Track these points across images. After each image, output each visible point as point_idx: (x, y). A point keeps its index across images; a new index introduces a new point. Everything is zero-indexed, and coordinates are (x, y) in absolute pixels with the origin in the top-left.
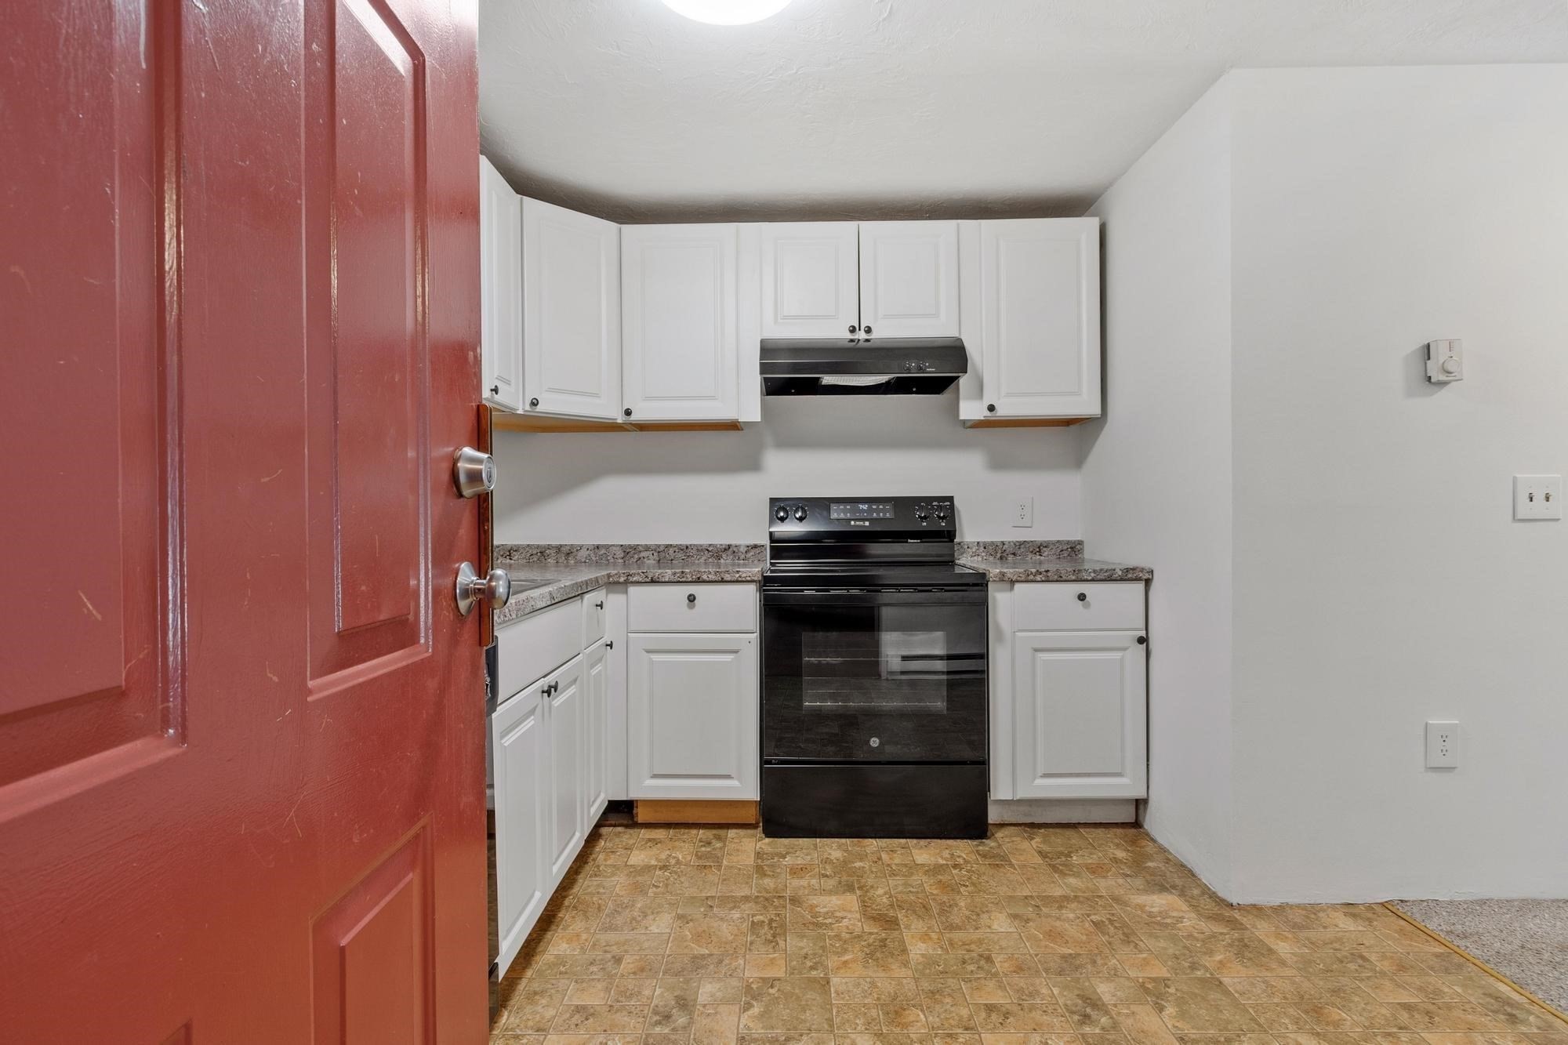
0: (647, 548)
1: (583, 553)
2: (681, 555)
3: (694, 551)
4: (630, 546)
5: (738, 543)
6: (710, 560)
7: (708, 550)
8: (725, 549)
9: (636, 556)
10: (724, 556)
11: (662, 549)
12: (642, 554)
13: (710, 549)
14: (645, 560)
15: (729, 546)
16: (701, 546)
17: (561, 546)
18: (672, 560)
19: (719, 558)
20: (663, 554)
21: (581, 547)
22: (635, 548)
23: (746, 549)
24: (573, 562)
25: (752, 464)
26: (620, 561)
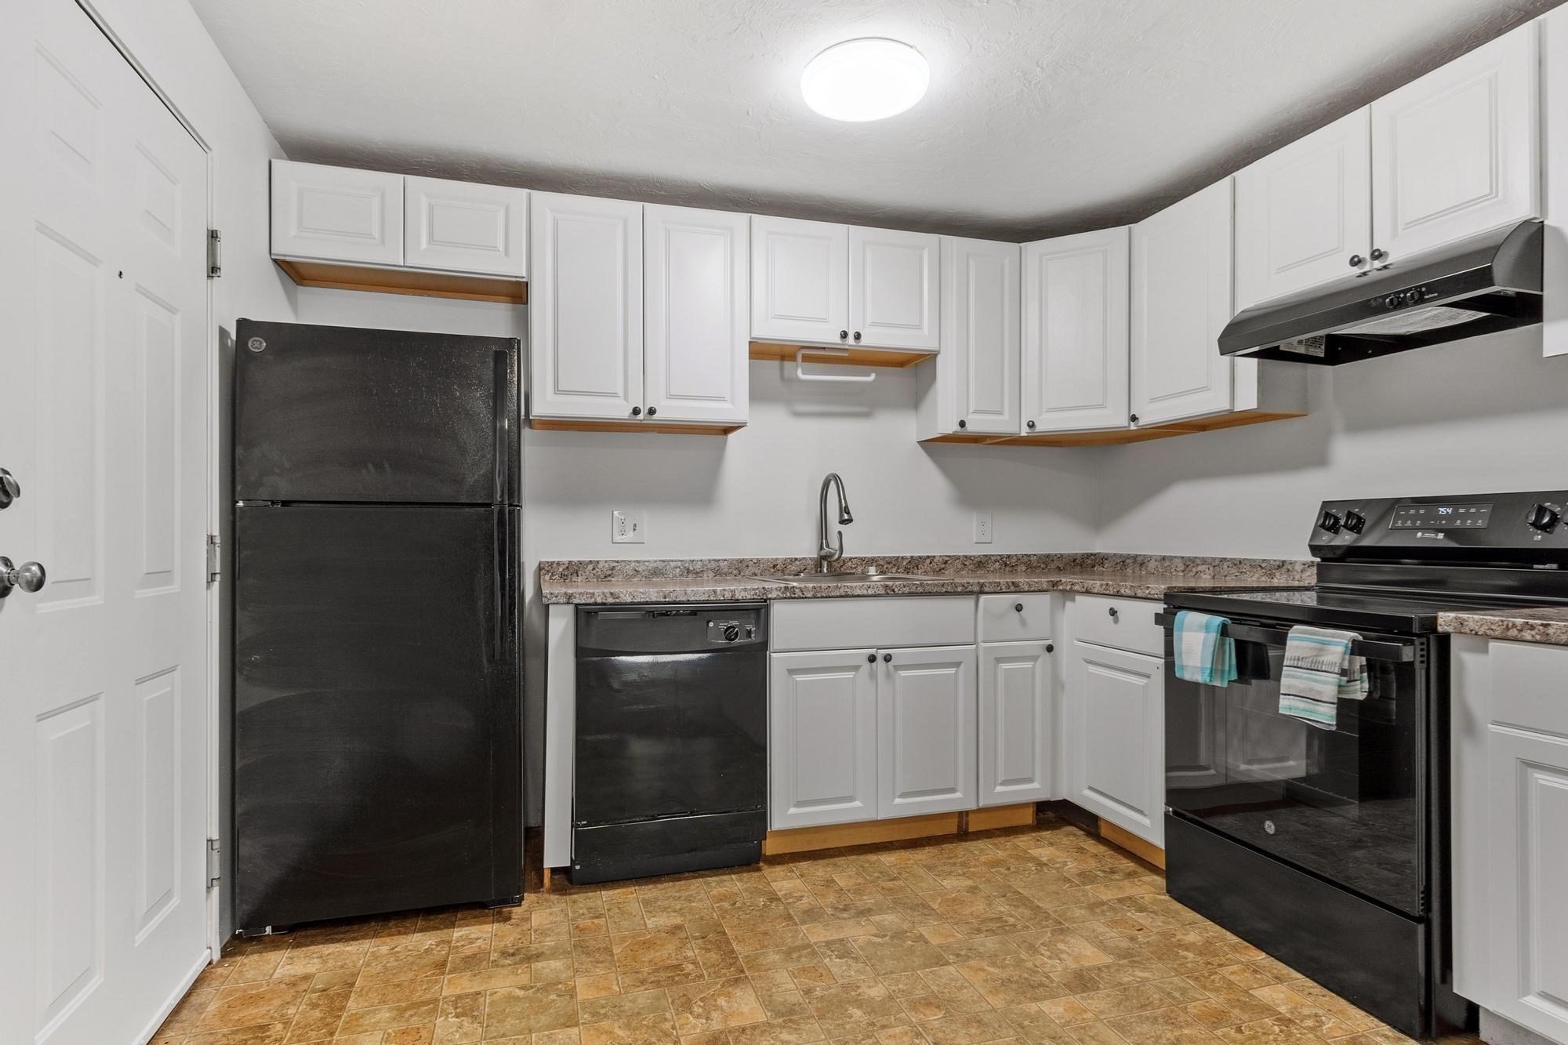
0: (1204, 561)
1: (1152, 565)
2: (1234, 571)
3: (1247, 567)
4: (1189, 559)
5: (1294, 559)
6: (1263, 579)
7: (1261, 567)
8: (1279, 567)
9: (1194, 570)
10: (1278, 575)
11: (1217, 563)
12: (1200, 568)
13: (1263, 565)
14: (1202, 575)
15: (1284, 562)
16: (1254, 560)
17: (1137, 555)
18: (1226, 576)
19: (1272, 576)
20: (1217, 569)
21: (1151, 557)
22: (1193, 560)
23: (1301, 567)
24: (1144, 572)
25: (1319, 459)
26: (1182, 574)
